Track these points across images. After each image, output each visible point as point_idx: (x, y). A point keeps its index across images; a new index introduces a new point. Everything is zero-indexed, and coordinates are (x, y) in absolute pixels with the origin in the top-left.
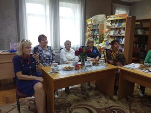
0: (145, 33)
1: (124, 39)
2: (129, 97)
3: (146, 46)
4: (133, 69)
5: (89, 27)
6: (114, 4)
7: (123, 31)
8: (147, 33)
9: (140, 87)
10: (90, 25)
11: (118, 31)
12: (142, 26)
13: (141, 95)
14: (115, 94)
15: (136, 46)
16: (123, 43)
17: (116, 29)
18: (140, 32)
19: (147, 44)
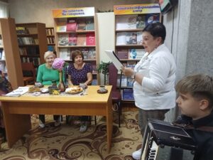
0: (33, 42)
1: (3, 53)
2: (25, 136)
3: (39, 59)
4: (20, 96)
8: (37, 42)
9: (38, 116)
12: (28, 32)
14: (5, 141)
15: (27, 61)
16: (3, 59)
18: (27, 41)
19: (39, 57)
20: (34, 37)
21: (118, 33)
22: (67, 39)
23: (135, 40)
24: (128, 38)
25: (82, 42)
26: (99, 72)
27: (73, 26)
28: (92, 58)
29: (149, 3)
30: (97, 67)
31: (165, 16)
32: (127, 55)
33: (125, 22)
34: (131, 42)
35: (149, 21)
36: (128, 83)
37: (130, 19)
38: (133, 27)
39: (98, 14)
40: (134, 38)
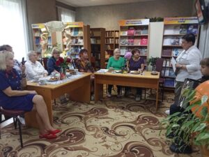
0: (96, 42)
3: (99, 55)
5: (44, 35)
6: (59, 7)
7: (80, 40)
8: (99, 42)
10: (45, 32)
11: (74, 40)
12: (93, 35)
13: (109, 96)
17: (72, 38)
18: (92, 41)
19: (100, 53)
20: (97, 38)
21: (165, 37)
22: (127, 40)
23: (178, 42)
24: (172, 41)
25: (138, 43)
26: (148, 65)
27: (133, 32)
28: (144, 54)
29: (191, 16)
30: (148, 60)
31: (202, 26)
32: (171, 53)
33: (171, 29)
34: (174, 43)
35: (190, 29)
36: (170, 73)
37: (175, 27)
38: (177, 33)
39: (151, 23)
40: (177, 40)
